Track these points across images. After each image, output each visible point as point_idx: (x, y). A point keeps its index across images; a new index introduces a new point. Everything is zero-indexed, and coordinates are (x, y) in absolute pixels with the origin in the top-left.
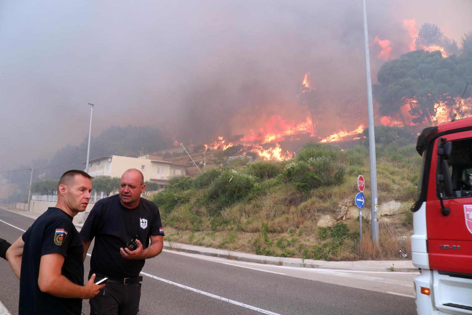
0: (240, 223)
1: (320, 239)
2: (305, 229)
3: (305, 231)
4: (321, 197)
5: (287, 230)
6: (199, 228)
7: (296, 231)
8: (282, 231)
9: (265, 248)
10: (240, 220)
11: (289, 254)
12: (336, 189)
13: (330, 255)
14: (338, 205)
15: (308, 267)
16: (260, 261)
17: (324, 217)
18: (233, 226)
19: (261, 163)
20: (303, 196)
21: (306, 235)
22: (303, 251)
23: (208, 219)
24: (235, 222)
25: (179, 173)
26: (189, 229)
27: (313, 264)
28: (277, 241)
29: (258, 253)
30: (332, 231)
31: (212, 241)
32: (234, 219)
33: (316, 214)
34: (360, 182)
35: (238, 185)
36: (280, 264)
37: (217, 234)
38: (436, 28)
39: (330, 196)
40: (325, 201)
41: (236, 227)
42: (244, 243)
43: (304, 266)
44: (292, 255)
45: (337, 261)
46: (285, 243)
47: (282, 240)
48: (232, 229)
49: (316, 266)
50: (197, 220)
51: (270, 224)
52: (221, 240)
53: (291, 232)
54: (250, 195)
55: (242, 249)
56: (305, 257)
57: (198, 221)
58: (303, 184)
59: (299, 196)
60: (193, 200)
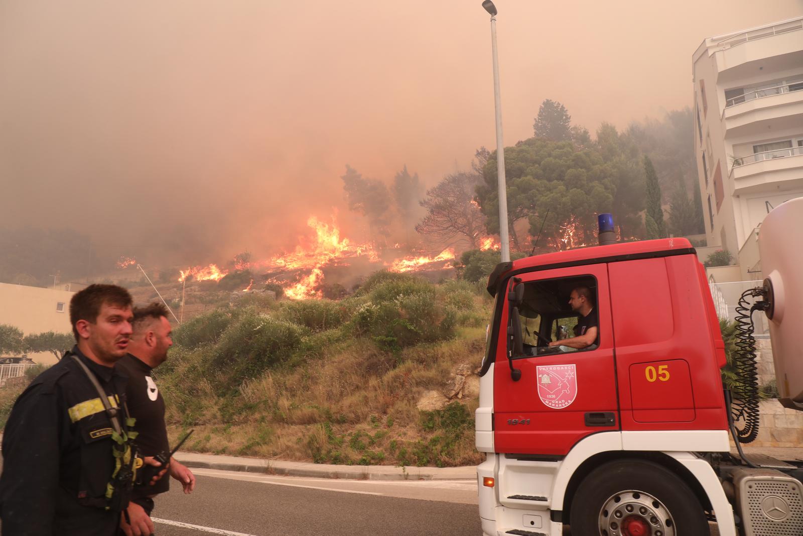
0: (278, 409)
1: (425, 431)
2: (398, 416)
3: (397, 418)
4: (421, 361)
5: (366, 418)
6: (196, 419)
7: (382, 419)
8: (357, 420)
9: (329, 452)
10: (277, 403)
11: (373, 458)
12: (444, 348)
13: (444, 457)
14: (449, 373)
15: (413, 480)
16: (327, 473)
17: (428, 394)
18: (264, 414)
20: (391, 360)
21: (399, 425)
22: (397, 452)
23: (214, 401)
24: (267, 407)
26: (175, 423)
27: (421, 473)
28: (350, 438)
29: (318, 460)
30: (442, 417)
31: (225, 443)
32: (265, 401)
33: (415, 389)
35: (272, 339)
36: (364, 477)
37: (234, 429)
38: (563, 107)
39: (435, 359)
40: (427, 367)
41: (271, 415)
42: (290, 444)
43: (406, 477)
44: (379, 461)
45: (456, 466)
46: (365, 441)
47: (358, 435)
48: (263, 419)
49: (426, 476)
50: (191, 405)
51: (334, 408)
52: (243, 441)
53: (373, 422)
54: (295, 358)
55: (288, 454)
56: (401, 463)
57: (193, 407)
58: (390, 338)
59: (383, 359)
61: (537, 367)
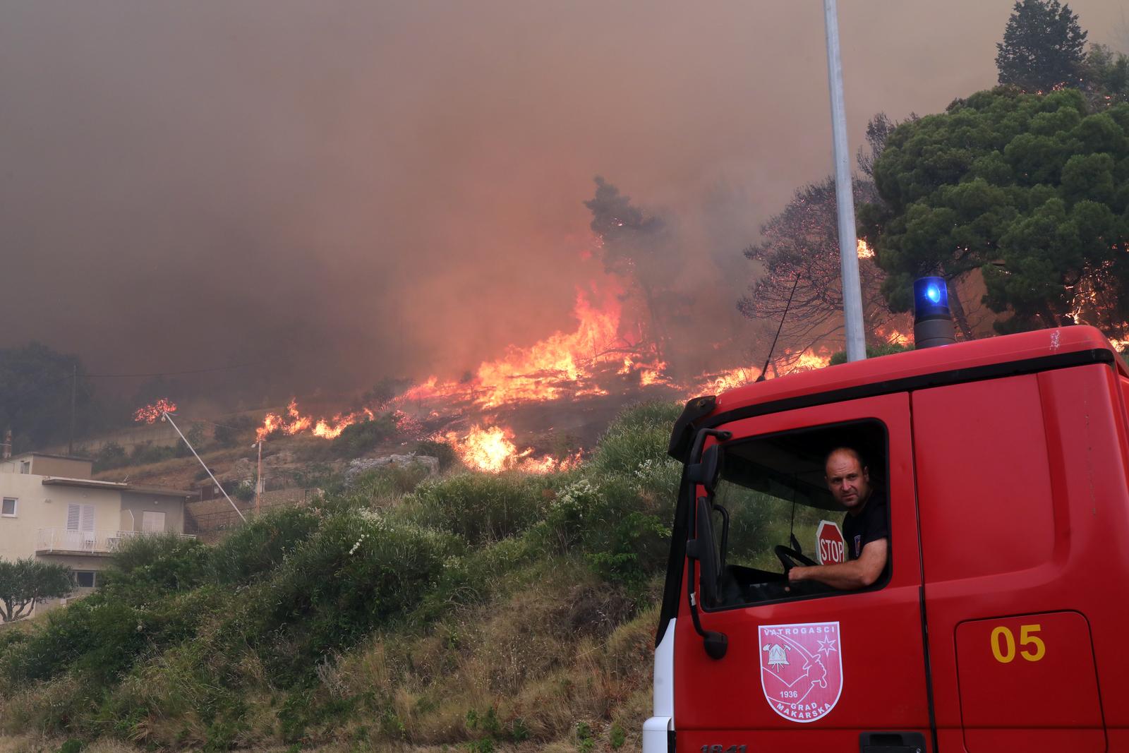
0: (394, 712)
3: (632, 730)
5: (568, 729)
6: (231, 738)
7: (601, 731)
8: (551, 734)
10: (392, 699)
18: (364, 723)
19: (471, 481)
20: (623, 601)
23: (270, 698)
24: (372, 707)
25: (156, 524)
26: (192, 746)
32: (370, 695)
34: (826, 546)
35: (383, 567)
38: (1066, 12)
41: (379, 724)
48: (362, 733)
50: (224, 707)
51: (504, 709)
53: (582, 737)
54: (430, 602)
57: (229, 711)
58: (624, 556)
59: (607, 600)
60: (208, 632)
61: (760, 627)
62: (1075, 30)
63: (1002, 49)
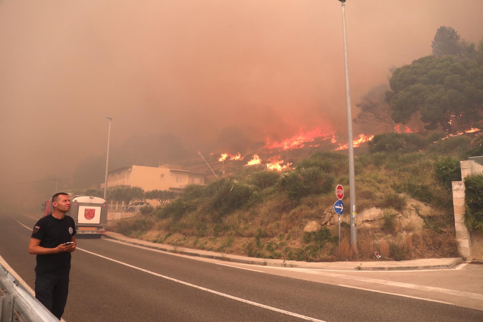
0: (239, 229)
1: (305, 242)
2: (293, 234)
3: (292, 235)
4: (309, 205)
5: (277, 235)
6: (203, 234)
7: (285, 235)
8: (272, 236)
9: (256, 251)
10: (239, 226)
11: (276, 256)
12: (323, 197)
13: (311, 257)
14: (323, 211)
15: (288, 267)
16: (248, 261)
17: (311, 223)
18: (232, 232)
20: (293, 204)
21: (293, 239)
22: (288, 253)
23: (212, 225)
24: (234, 228)
26: (195, 235)
27: (292, 264)
28: (267, 245)
29: (250, 255)
30: (316, 235)
31: (213, 246)
32: (234, 225)
33: (303, 220)
34: (338, 191)
35: (238, 194)
36: (265, 264)
37: (218, 239)
38: (453, 31)
39: (317, 204)
40: (312, 208)
41: (235, 232)
42: (239, 247)
43: (285, 266)
44: (279, 257)
45: (317, 262)
46: (274, 246)
47: (272, 243)
48: (231, 234)
49: (295, 265)
51: (263, 229)
52: (220, 245)
53: (280, 237)
54: (249, 203)
55: (237, 252)
56: (289, 259)
57: (203, 228)
58: (294, 192)
59: (290, 203)
60: (199, 209)
62: (456, 36)
63: (433, 43)
